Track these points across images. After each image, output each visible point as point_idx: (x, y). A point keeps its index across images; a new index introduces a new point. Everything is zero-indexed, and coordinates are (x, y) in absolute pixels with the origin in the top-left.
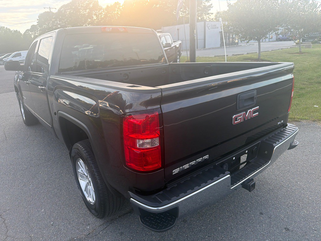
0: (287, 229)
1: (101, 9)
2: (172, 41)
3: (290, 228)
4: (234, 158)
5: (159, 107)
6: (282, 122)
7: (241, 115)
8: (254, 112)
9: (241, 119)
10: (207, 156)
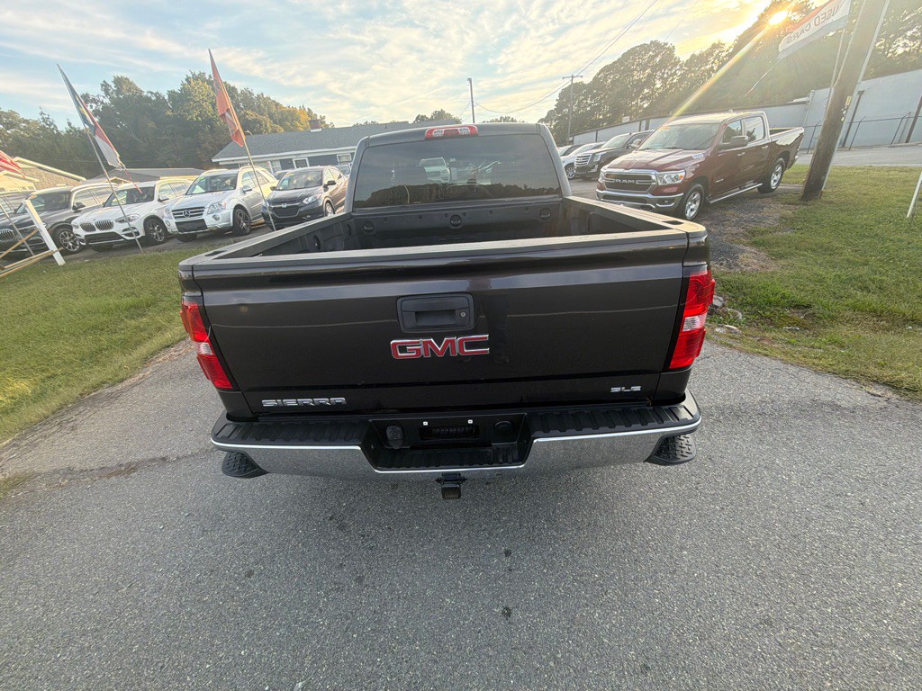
0: (507, 613)
1: (675, 64)
2: (768, 130)
3: (517, 615)
4: (425, 423)
5: (199, 294)
6: (637, 388)
7: (418, 343)
8: (470, 345)
9: (418, 351)
10: (341, 400)
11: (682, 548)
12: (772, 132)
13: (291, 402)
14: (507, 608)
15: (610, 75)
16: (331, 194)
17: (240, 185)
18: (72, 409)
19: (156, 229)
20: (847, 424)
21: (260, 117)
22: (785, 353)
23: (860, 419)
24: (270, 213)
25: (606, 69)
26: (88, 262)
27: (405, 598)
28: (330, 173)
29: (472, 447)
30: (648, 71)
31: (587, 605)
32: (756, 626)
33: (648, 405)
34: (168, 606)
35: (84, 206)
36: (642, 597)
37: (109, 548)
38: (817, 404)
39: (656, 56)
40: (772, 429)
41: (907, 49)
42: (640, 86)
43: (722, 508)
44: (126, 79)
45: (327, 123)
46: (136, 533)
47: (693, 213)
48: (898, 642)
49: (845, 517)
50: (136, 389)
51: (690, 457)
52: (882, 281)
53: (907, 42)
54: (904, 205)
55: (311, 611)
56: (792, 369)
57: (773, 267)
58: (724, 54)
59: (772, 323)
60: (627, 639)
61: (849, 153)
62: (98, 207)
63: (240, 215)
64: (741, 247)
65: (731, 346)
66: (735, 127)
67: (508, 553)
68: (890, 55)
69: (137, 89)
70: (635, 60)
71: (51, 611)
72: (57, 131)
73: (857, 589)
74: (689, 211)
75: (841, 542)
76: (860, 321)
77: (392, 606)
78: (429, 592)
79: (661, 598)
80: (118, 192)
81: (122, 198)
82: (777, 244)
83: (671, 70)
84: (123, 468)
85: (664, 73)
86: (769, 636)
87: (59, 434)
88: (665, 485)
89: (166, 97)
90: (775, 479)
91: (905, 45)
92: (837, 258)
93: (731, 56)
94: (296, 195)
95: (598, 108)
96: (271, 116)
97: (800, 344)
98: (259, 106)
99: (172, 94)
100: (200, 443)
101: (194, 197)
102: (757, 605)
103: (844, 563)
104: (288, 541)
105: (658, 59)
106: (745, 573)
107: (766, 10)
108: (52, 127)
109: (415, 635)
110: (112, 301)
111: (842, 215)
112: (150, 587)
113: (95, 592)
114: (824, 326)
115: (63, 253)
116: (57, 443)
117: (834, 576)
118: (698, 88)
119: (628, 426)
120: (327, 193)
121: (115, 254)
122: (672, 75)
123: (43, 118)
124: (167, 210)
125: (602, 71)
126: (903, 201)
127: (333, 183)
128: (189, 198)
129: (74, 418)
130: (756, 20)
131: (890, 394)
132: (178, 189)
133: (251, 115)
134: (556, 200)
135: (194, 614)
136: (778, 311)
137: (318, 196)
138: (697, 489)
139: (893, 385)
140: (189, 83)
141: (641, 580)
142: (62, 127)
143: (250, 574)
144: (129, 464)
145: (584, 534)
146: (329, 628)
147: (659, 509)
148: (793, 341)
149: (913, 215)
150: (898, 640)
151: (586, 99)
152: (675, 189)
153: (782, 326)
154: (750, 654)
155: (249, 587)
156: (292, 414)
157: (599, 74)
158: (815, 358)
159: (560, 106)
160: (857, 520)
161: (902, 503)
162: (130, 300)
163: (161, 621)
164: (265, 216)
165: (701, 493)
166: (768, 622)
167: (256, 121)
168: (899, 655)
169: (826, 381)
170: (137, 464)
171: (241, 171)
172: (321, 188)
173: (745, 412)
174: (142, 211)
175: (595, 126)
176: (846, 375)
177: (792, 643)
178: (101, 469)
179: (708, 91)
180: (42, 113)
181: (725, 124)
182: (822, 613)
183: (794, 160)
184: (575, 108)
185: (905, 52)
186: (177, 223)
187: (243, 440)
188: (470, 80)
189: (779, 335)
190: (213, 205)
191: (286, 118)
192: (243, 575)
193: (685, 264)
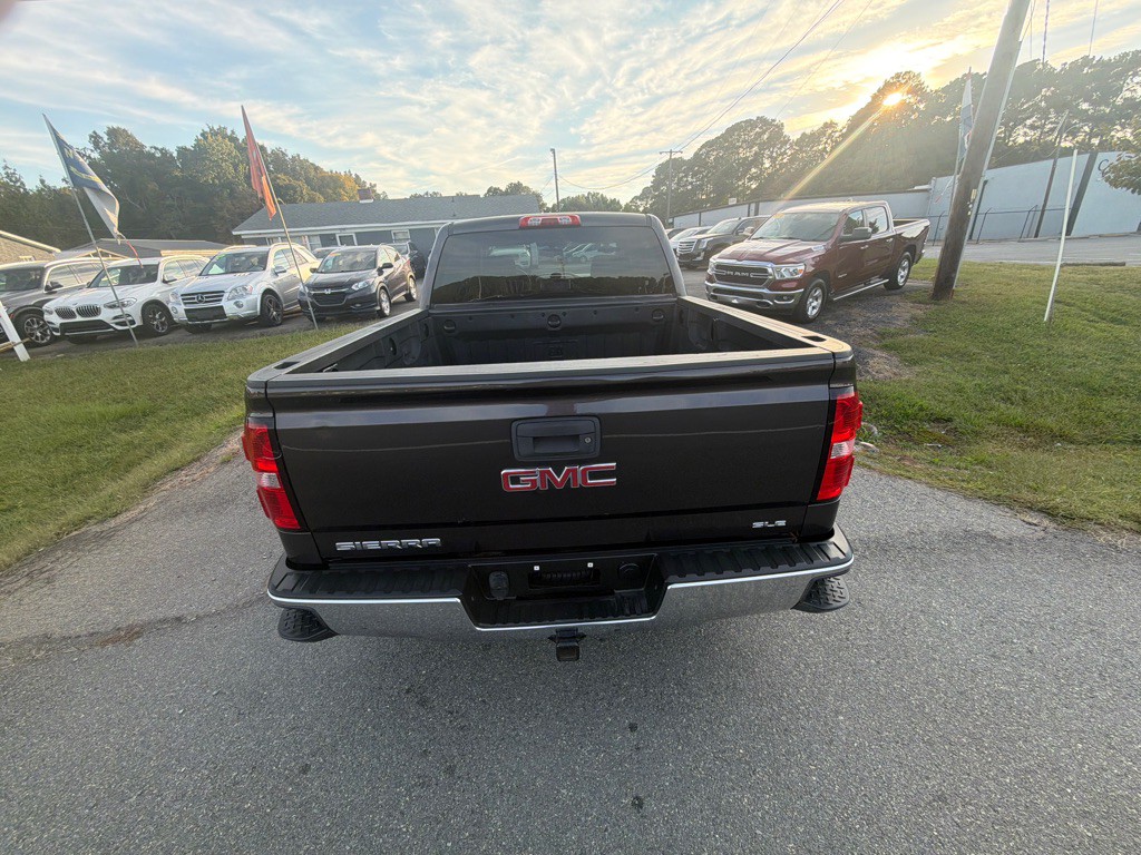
0: (638, 803)
1: (786, 142)
2: (891, 221)
3: (651, 806)
4: (537, 568)
5: (271, 415)
6: (782, 523)
7: (534, 474)
8: (596, 475)
9: (534, 482)
10: (435, 541)
11: (837, 713)
12: (896, 224)
13: (373, 545)
14: (637, 798)
15: (713, 150)
16: (386, 278)
17: (271, 265)
18: (46, 554)
19: (157, 316)
20: (1005, 558)
21: (293, 182)
22: (930, 475)
23: (1017, 553)
24: (309, 300)
25: (709, 144)
26: (62, 358)
27: (509, 791)
28: (385, 253)
29: (592, 596)
30: (755, 148)
31: (734, 789)
32: (930, 803)
33: (793, 542)
34: (195, 819)
35: (61, 286)
36: (796, 775)
37: (109, 742)
38: (970, 536)
39: (764, 133)
40: (925, 566)
41: (1028, 138)
42: (747, 164)
43: (878, 662)
44: (124, 130)
45: (378, 192)
46: (146, 721)
47: (815, 311)
48: (1085, 815)
49: (1014, 667)
50: (136, 527)
51: (843, 602)
52: (1025, 392)
53: (1028, 131)
54: (1041, 307)
55: (390, 815)
56: (940, 495)
57: (907, 374)
58: (837, 134)
59: (910, 439)
60: (783, 829)
61: (976, 246)
62: (80, 288)
63: (270, 301)
64: (871, 351)
65: (870, 468)
66: (856, 217)
67: (633, 728)
68: (1010, 143)
69: (137, 143)
70: (739, 135)
71: (30, 834)
72: (25, 189)
73: (1035, 753)
74: (810, 309)
75: (1013, 699)
76: (1006, 438)
77: (495, 803)
78: (539, 782)
79: (819, 776)
80: (109, 270)
81: (114, 277)
82: (910, 348)
83: (780, 149)
84: (122, 633)
85: (772, 152)
86: (945, 815)
87: (27, 589)
88: (811, 636)
89: (175, 155)
90: (933, 624)
91: (1025, 134)
92: (974, 366)
93: (844, 136)
94: (342, 279)
95: (700, 188)
96: (308, 181)
97: (944, 464)
98: (294, 170)
99: (182, 151)
100: (227, 596)
101: (210, 278)
102: (927, 778)
103: (1018, 722)
104: (353, 723)
105: (766, 137)
106: (911, 739)
107: (879, 91)
108: (18, 184)
109: (525, 839)
110: (96, 408)
111: (976, 316)
112: (170, 795)
113: (91, 805)
114: (969, 444)
115: (28, 346)
116: (26, 600)
117: (1009, 739)
118: (811, 169)
119: (775, 568)
120: (382, 278)
121: (101, 347)
122: (782, 154)
123: (7, 173)
124: (175, 294)
125: (703, 147)
126: (1038, 302)
127: (389, 266)
128: (203, 280)
129: (50, 566)
130: (870, 100)
131: (1046, 522)
132: (190, 267)
133: (283, 179)
134: (669, 299)
135: (231, 828)
136: (917, 425)
137: (371, 281)
138: (847, 639)
139: (1049, 512)
140: (206, 138)
141: (794, 754)
142: (32, 185)
143: (305, 769)
144: (130, 628)
145: (722, 699)
146: (415, 836)
147: (807, 666)
148: (937, 460)
149: (1050, 318)
150: (1085, 812)
151: (686, 176)
152: (794, 284)
153: (922, 443)
154: (926, 839)
155: (305, 787)
156: (372, 560)
157: (700, 150)
158: (963, 481)
159: (657, 183)
160: (1027, 672)
161: (1072, 649)
162: (120, 408)
163: (187, 840)
164: (303, 304)
165: (853, 644)
166: (941, 798)
167: (287, 187)
168: (1088, 830)
169: (977, 507)
170: (142, 627)
171: (273, 249)
172: (375, 271)
173: (893, 546)
174: (140, 294)
175: (698, 207)
176: (997, 501)
177: (971, 823)
178: (92, 635)
179: (822, 173)
180: (6, 167)
181: (845, 214)
182: (999, 784)
183: (921, 255)
184: (674, 186)
185: (1026, 141)
186: (186, 310)
187: (312, 593)
188: (553, 151)
189: (922, 455)
190: (235, 289)
191: (328, 185)
192: (296, 772)
193: (832, 386)
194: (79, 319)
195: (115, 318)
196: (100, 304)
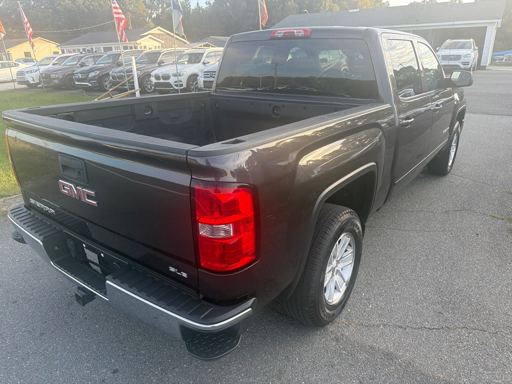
4: (84, 245)
6: (185, 275)
7: (68, 186)
8: (88, 196)
9: (69, 191)
10: (53, 211)
13: (38, 204)
81: (186, 59)
115: (140, 92)
174: (189, 70)
186: (204, 81)
193: (193, 177)
194: (162, 81)
195: (175, 82)
196: (171, 73)
